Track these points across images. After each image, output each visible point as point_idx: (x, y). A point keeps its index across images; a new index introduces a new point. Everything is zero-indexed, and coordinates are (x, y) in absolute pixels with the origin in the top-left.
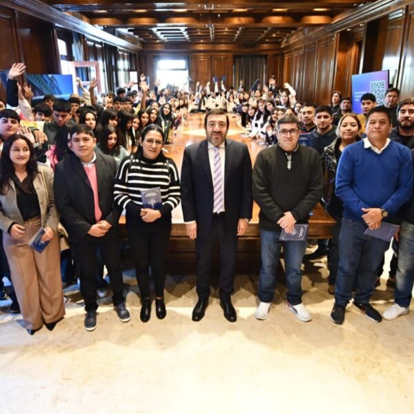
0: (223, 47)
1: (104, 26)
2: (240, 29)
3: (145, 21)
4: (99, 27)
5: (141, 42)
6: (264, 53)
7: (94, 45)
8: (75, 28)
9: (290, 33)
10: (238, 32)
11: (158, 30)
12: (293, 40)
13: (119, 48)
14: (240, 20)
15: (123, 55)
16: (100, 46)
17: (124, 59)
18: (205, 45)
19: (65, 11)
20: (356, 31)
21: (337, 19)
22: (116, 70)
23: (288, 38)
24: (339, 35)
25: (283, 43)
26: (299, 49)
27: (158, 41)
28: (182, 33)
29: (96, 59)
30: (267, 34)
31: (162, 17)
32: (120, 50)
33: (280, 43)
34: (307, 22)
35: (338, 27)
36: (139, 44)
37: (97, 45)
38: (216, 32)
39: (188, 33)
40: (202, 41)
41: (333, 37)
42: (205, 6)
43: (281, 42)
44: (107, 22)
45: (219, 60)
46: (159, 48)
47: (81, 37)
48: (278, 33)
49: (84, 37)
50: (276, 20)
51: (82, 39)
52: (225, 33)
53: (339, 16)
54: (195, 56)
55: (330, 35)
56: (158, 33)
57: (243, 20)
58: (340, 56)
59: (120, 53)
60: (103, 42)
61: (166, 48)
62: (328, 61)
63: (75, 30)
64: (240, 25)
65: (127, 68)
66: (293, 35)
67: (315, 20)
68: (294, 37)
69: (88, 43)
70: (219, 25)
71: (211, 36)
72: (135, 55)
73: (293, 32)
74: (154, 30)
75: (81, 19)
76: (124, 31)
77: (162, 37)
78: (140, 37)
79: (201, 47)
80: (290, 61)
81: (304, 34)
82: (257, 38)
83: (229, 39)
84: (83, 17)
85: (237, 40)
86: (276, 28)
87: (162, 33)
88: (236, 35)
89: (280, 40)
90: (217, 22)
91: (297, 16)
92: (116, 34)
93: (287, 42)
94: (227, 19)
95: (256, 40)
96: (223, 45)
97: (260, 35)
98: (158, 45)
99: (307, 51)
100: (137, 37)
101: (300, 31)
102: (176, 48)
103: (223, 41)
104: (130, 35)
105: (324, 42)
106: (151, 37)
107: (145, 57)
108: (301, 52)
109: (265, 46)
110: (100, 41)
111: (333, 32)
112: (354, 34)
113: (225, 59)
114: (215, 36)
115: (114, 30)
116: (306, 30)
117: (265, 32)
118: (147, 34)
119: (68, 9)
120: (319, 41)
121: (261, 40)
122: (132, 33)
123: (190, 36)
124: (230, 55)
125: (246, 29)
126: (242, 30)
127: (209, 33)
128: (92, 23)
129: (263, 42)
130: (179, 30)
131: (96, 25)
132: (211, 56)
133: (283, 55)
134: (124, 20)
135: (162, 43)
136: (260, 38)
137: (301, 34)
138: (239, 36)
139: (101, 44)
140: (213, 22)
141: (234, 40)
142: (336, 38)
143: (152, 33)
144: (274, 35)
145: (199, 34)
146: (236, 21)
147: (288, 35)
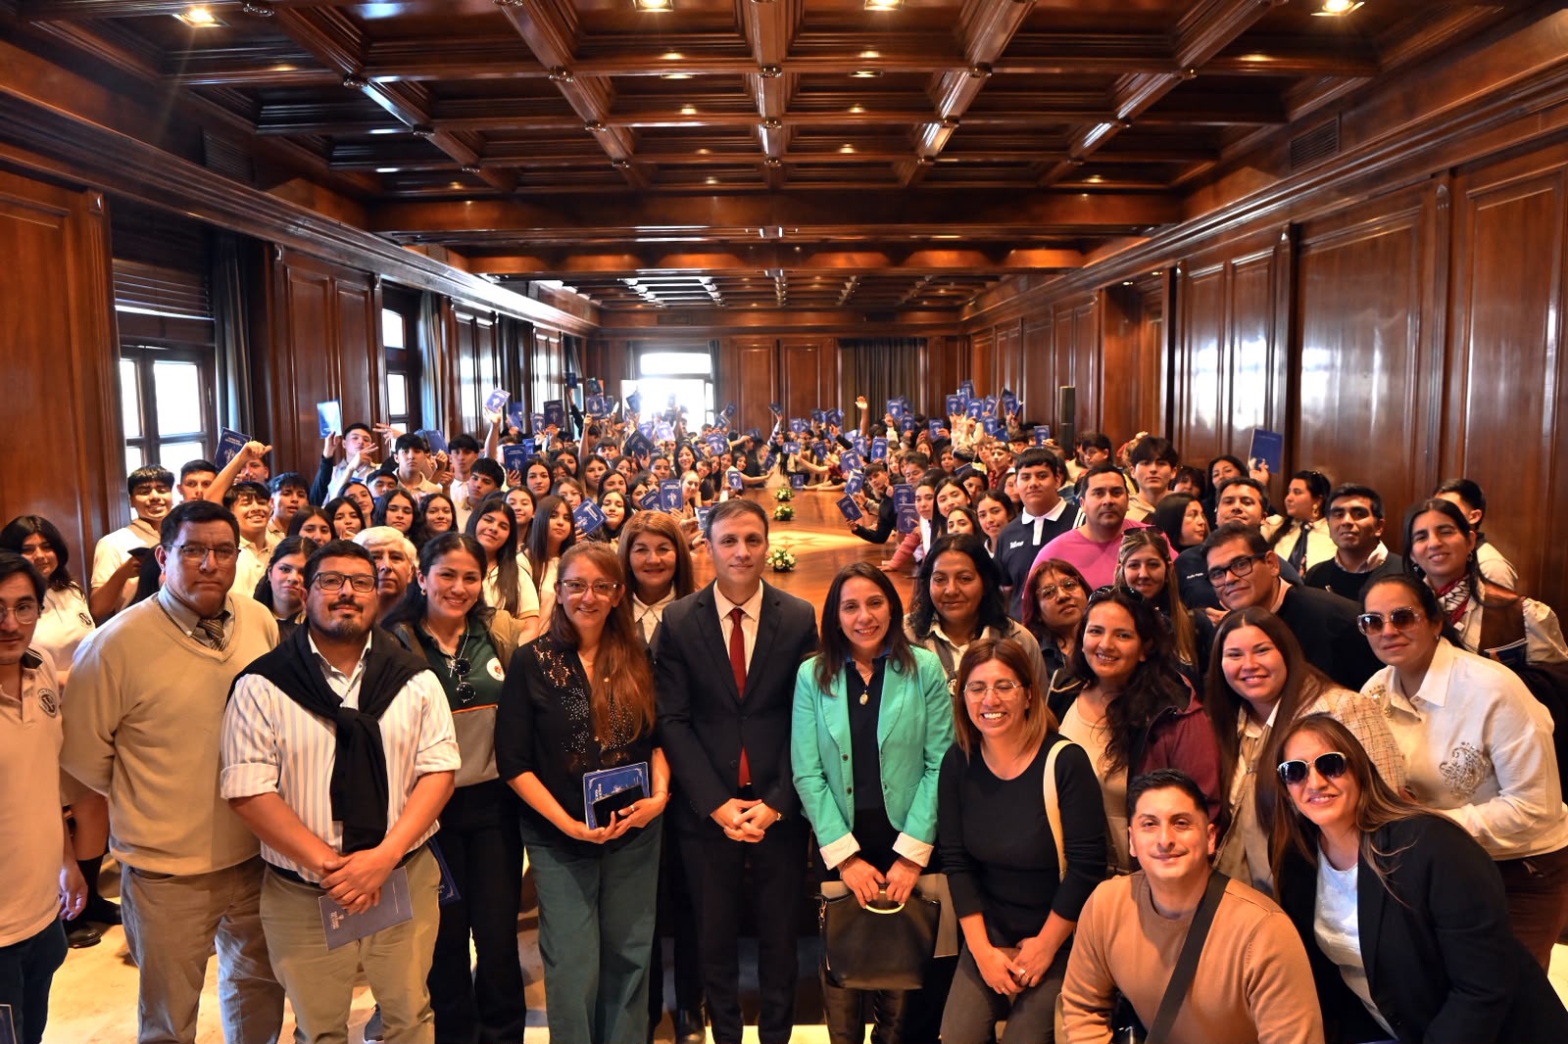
0: (810, 320)
1: (502, 278)
2: (853, 278)
3: (607, 264)
4: (490, 279)
5: (595, 308)
6: (918, 335)
7: (473, 322)
8: (429, 281)
9: (983, 286)
10: (848, 285)
11: (640, 282)
12: (991, 303)
13: (536, 324)
14: (850, 260)
15: (547, 341)
16: (489, 323)
17: (548, 353)
18: (762, 316)
19: (407, 245)
20: (1143, 286)
21: (1097, 259)
22: (529, 378)
23: (979, 298)
24: (1104, 293)
25: (966, 309)
26: (1007, 326)
27: (639, 306)
28: (702, 288)
29: (476, 354)
30: (924, 289)
31: (652, 256)
32: (541, 331)
33: (958, 310)
34: (1020, 266)
35: (1098, 276)
36: (588, 314)
37: (480, 321)
38: (790, 286)
39: (719, 288)
40: (754, 305)
41: (1090, 299)
42: (761, 231)
43: (962, 306)
44: (512, 265)
45: (800, 351)
46: (641, 324)
47: (441, 304)
48: (952, 285)
49: (449, 301)
50: (942, 259)
51: (444, 307)
52: (816, 287)
53: (1100, 250)
54: (733, 342)
55: (1083, 294)
56: (642, 288)
57: (861, 260)
58: (1109, 346)
59: (539, 336)
60: (497, 312)
61: (660, 322)
62: (1082, 358)
63: (430, 288)
64: (851, 272)
65: (555, 372)
66: (988, 292)
67: (1042, 258)
68: (994, 295)
69: (458, 315)
70: (796, 271)
71: (779, 294)
72: (578, 341)
73: (990, 284)
74: (631, 282)
75: (447, 260)
76: (555, 285)
77: (650, 296)
78: (592, 297)
79: (752, 321)
80: (986, 353)
81: (1017, 289)
82: (898, 298)
83: (825, 300)
84: (451, 254)
85: (846, 301)
86: (944, 276)
87: (650, 289)
88: (845, 292)
89: (959, 303)
90: (794, 265)
91: (996, 251)
92: (533, 291)
93: (976, 307)
94: (818, 257)
95: (898, 303)
96: (809, 315)
97: (906, 292)
98: (639, 317)
99: (1028, 331)
100: (585, 297)
101: (1007, 282)
102: (687, 324)
103: (811, 305)
104: (568, 294)
105: (1070, 310)
106: (622, 295)
107: (604, 344)
108: (1014, 332)
109: (921, 318)
110: (488, 310)
111: (1088, 286)
112: (1141, 294)
113: (815, 348)
114: (789, 293)
115: (528, 284)
116: (1023, 281)
117: (919, 284)
118: (612, 291)
119: (415, 240)
120: (1058, 308)
121: (907, 302)
122: (572, 290)
123: (722, 295)
124: (828, 339)
125: (867, 279)
126: (857, 280)
127: (774, 286)
128: (473, 269)
129: (913, 306)
130: (698, 281)
131: (484, 275)
132: (778, 341)
133: (968, 339)
134: (554, 262)
135: (651, 311)
136: (905, 298)
137: (1009, 289)
138: (848, 294)
139: (492, 317)
140: (781, 266)
141: (840, 303)
142: (1096, 302)
143: (625, 288)
144: (942, 292)
145: (748, 288)
146: (840, 262)
147: (977, 291)
